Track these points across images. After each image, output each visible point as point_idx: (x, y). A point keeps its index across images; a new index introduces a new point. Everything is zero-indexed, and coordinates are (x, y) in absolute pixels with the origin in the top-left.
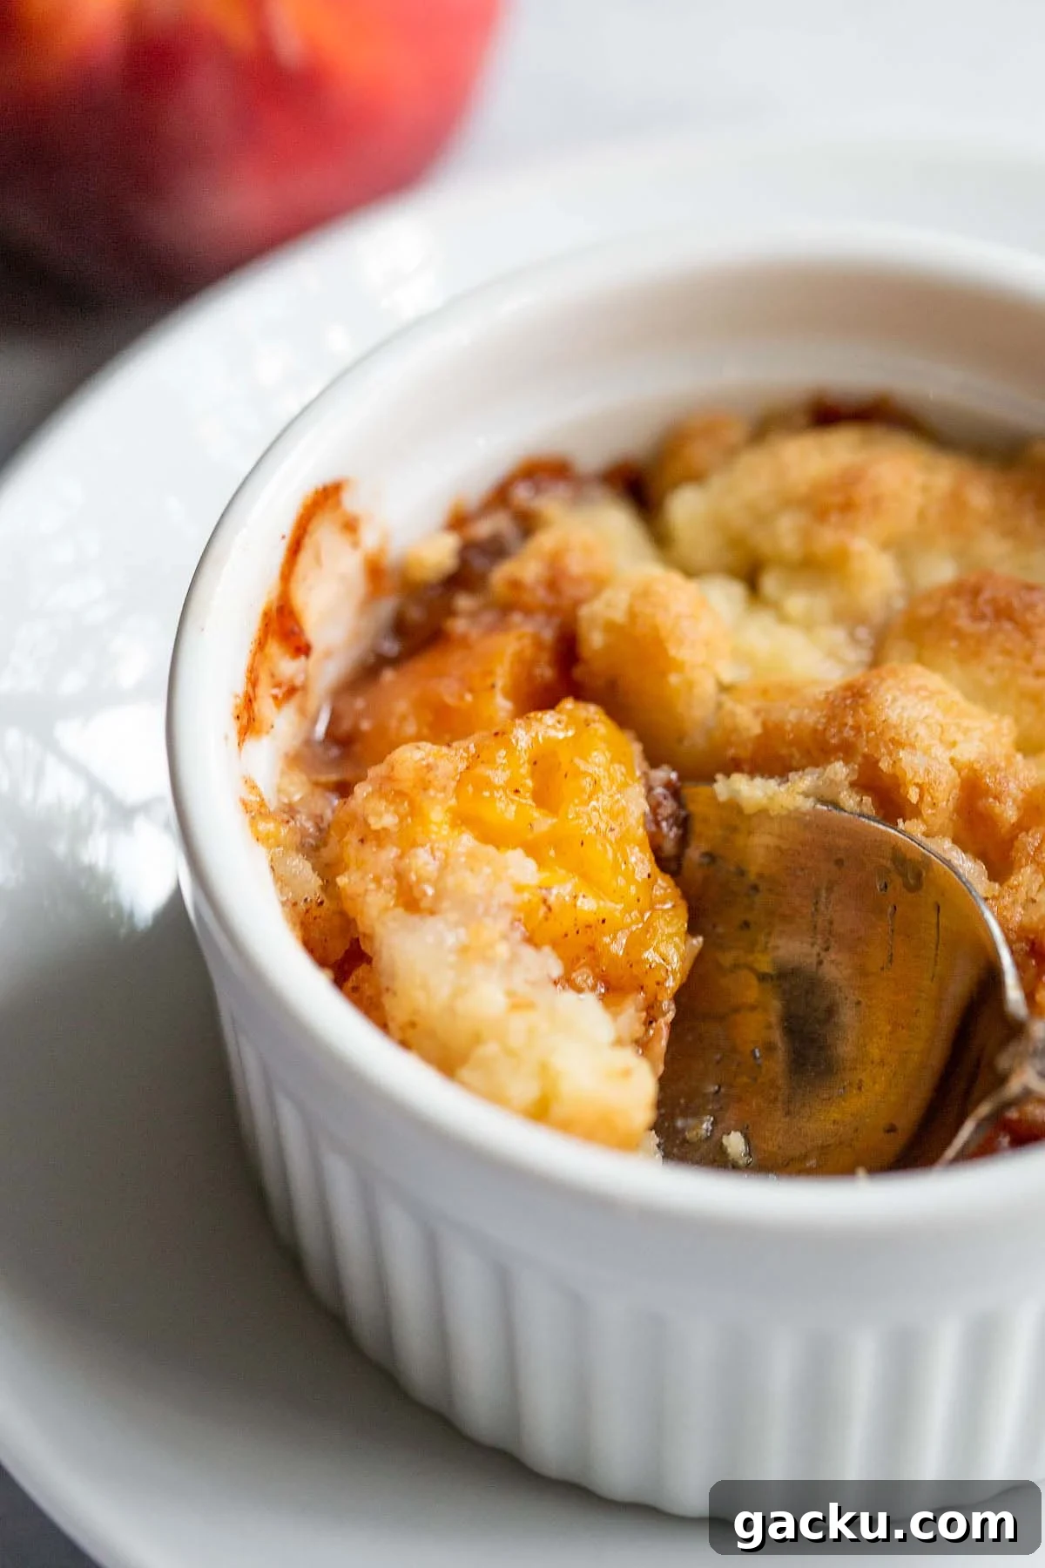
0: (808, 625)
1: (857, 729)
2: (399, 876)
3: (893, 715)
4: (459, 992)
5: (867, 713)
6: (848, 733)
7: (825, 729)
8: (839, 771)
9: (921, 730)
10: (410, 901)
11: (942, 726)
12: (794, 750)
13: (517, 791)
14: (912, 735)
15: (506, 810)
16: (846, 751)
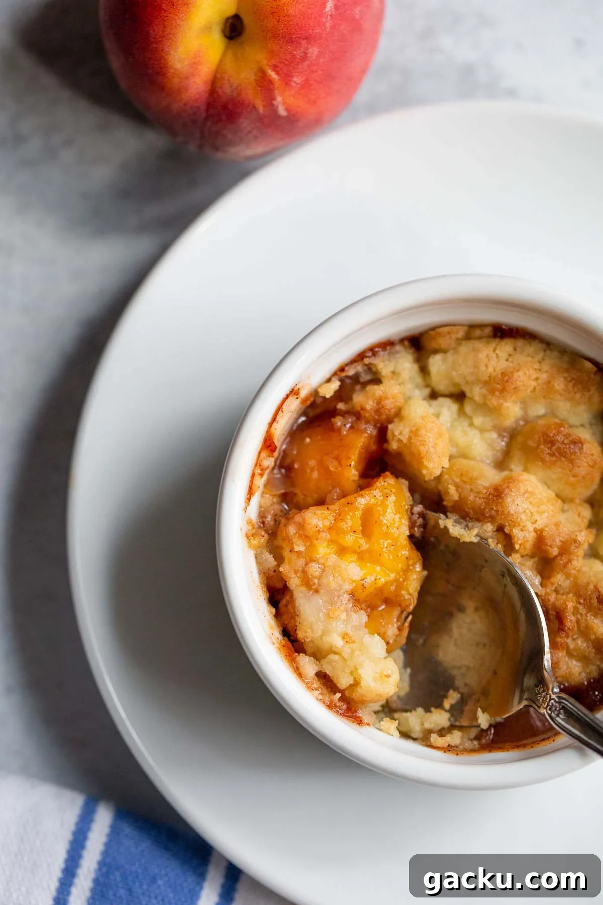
0: (482, 430)
1: (497, 511)
2: (304, 572)
3: (512, 509)
4: (324, 633)
5: (502, 507)
6: (493, 513)
7: (484, 509)
8: (489, 528)
9: (523, 517)
10: (307, 583)
11: (531, 513)
12: (471, 511)
13: (355, 532)
14: (519, 520)
15: (349, 540)
16: (492, 519)
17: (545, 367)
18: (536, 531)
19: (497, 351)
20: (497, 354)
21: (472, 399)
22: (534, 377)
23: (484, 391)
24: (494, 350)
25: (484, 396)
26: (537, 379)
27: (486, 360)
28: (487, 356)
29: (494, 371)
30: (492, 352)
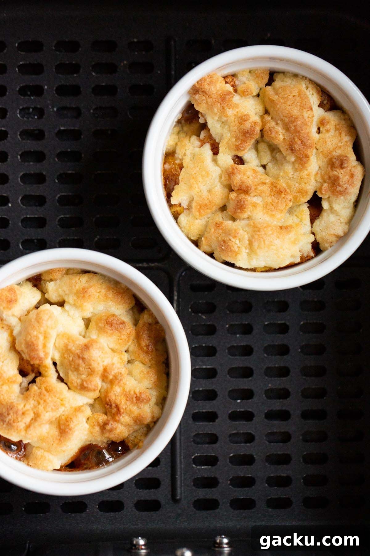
17: (104, 287)
18: (103, 366)
19: (80, 279)
20: (80, 281)
21: (69, 303)
22: (98, 291)
23: (75, 298)
24: (79, 279)
25: (75, 300)
26: (100, 292)
27: (75, 284)
28: (76, 282)
29: (79, 288)
30: (78, 280)
